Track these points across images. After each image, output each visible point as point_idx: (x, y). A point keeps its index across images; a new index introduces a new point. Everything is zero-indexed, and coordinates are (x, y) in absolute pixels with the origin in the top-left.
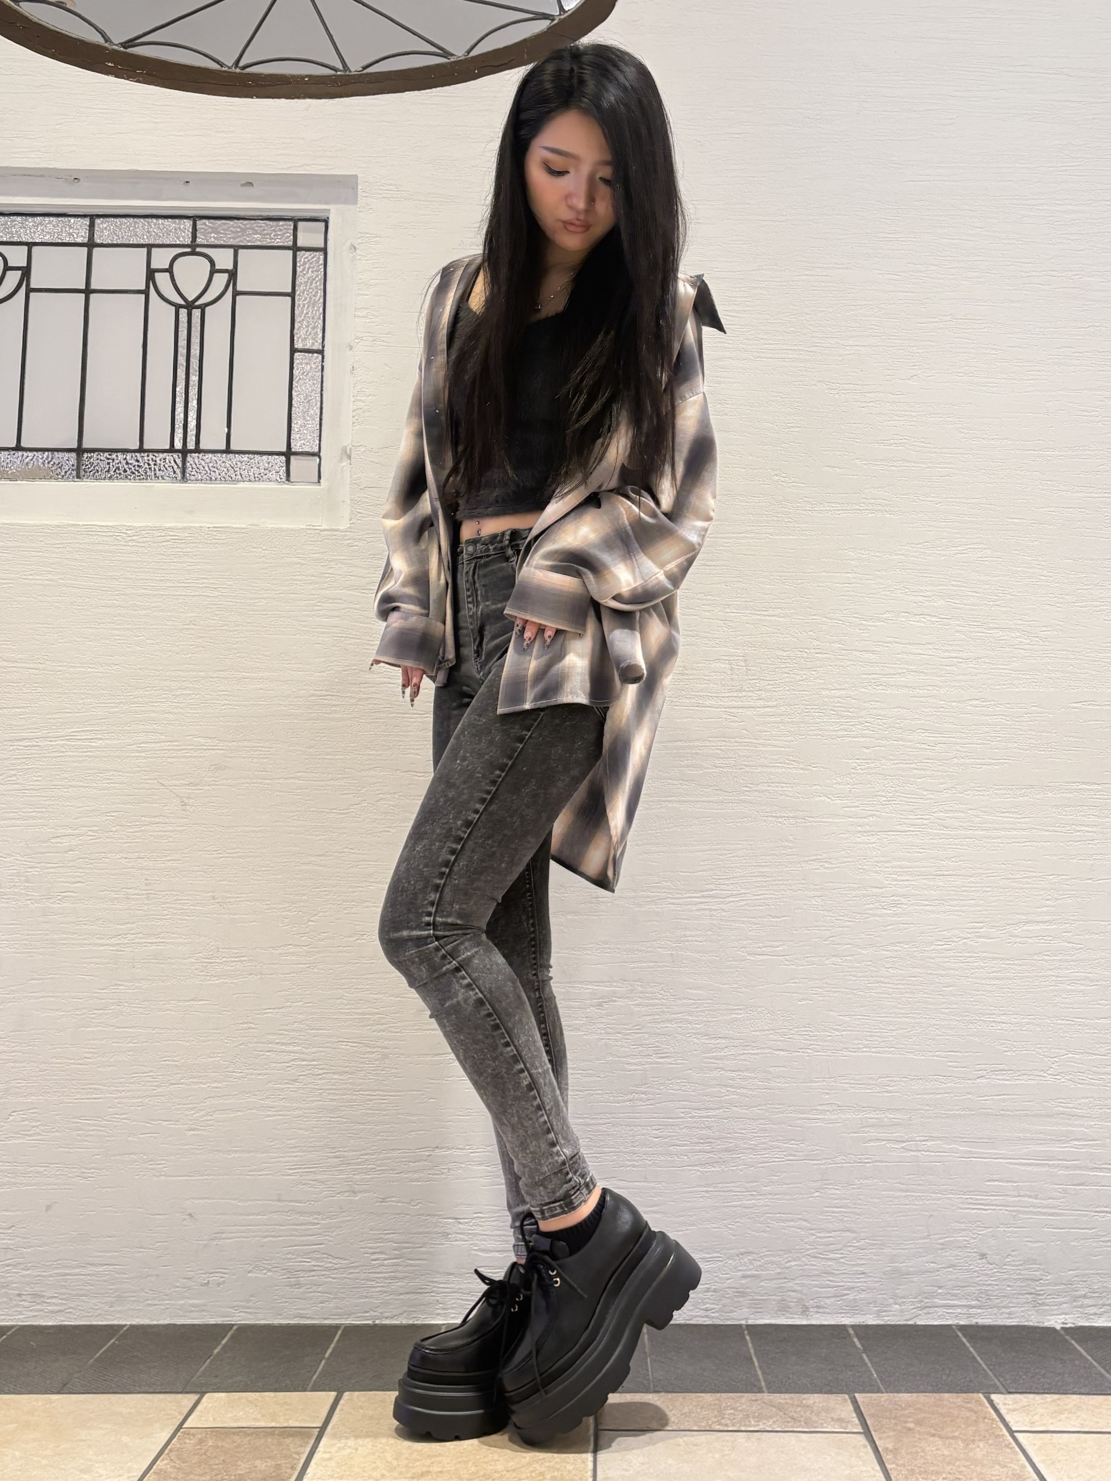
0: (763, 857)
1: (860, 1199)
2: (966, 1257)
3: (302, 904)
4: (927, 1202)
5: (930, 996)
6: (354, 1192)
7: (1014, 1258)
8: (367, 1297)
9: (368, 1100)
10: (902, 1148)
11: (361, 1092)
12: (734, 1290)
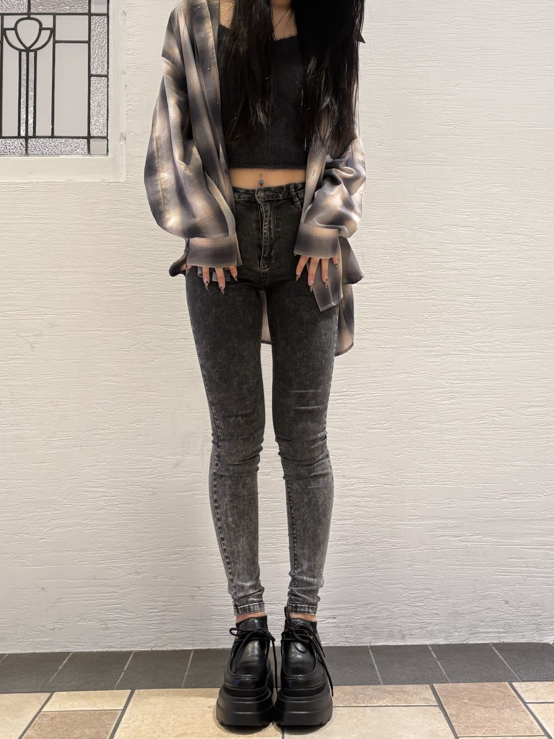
0: (375, 372)
1: (434, 571)
2: (497, 603)
3: (104, 405)
4: (473, 572)
5: (473, 451)
6: (138, 573)
7: (525, 603)
8: (147, 635)
9: (145, 519)
10: (458, 540)
11: (141, 515)
12: (362, 626)
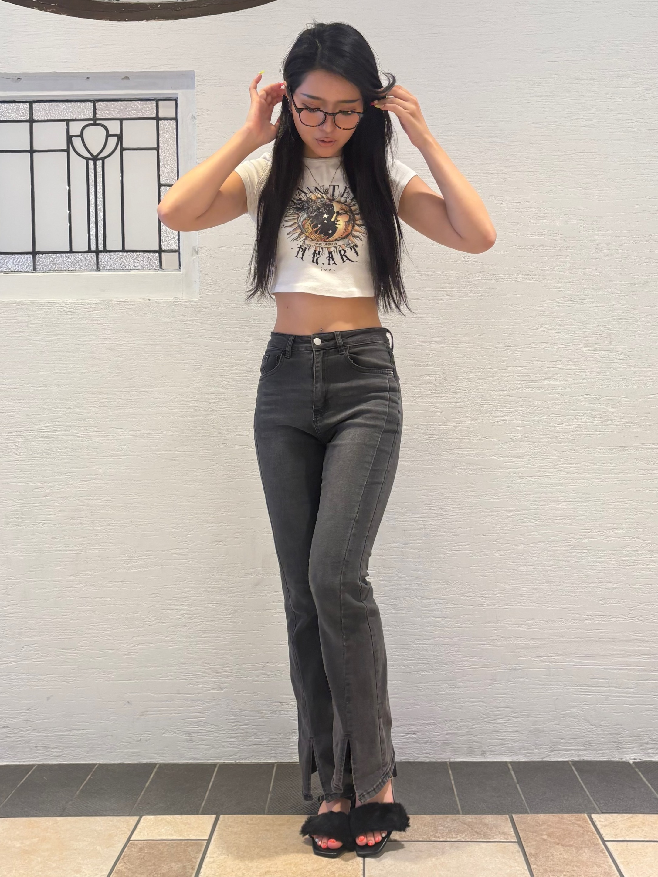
0: (456, 493)
1: (515, 690)
2: (578, 722)
3: (184, 524)
4: (555, 691)
5: (557, 573)
7: (606, 722)
10: (540, 660)
12: (442, 742)
